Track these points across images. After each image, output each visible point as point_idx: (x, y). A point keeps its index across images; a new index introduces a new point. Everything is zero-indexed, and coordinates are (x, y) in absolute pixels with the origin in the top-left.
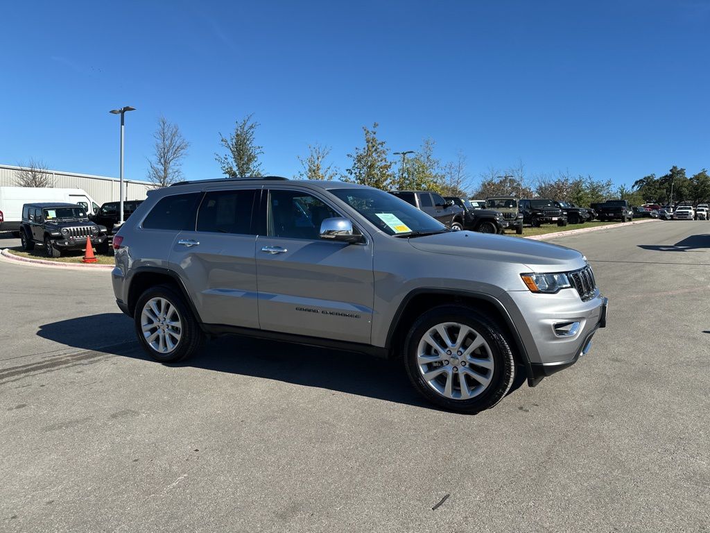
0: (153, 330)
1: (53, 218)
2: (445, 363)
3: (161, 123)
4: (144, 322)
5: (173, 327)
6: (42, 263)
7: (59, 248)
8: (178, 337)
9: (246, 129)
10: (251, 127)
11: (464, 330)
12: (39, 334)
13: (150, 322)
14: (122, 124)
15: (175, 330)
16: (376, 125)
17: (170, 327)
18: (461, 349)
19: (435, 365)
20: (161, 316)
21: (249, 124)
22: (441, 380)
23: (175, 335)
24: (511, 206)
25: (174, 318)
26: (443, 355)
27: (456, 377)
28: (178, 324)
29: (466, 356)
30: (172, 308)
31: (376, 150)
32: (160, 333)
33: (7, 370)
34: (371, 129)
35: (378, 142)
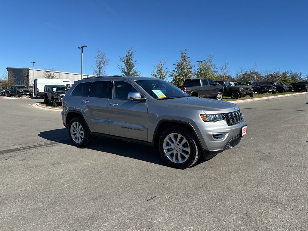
0: (75, 134)
1: (55, 91)
2: (173, 149)
3: (98, 52)
4: (71, 131)
5: (81, 133)
6: (50, 109)
7: (57, 103)
8: (83, 137)
9: (130, 53)
10: (132, 53)
11: (180, 136)
12: (39, 135)
13: (74, 131)
14: (82, 53)
15: (82, 134)
16: (186, 50)
17: (80, 133)
18: (179, 144)
19: (170, 150)
20: (77, 129)
21: (131, 51)
22: (172, 155)
23: (82, 136)
24: (248, 84)
25: (81, 130)
26: (173, 146)
27: (177, 155)
28: (83, 132)
29: (181, 146)
30: (81, 126)
31: (186, 61)
32: (77, 135)
33: (23, 147)
34: (184, 52)
35: (187, 57)
